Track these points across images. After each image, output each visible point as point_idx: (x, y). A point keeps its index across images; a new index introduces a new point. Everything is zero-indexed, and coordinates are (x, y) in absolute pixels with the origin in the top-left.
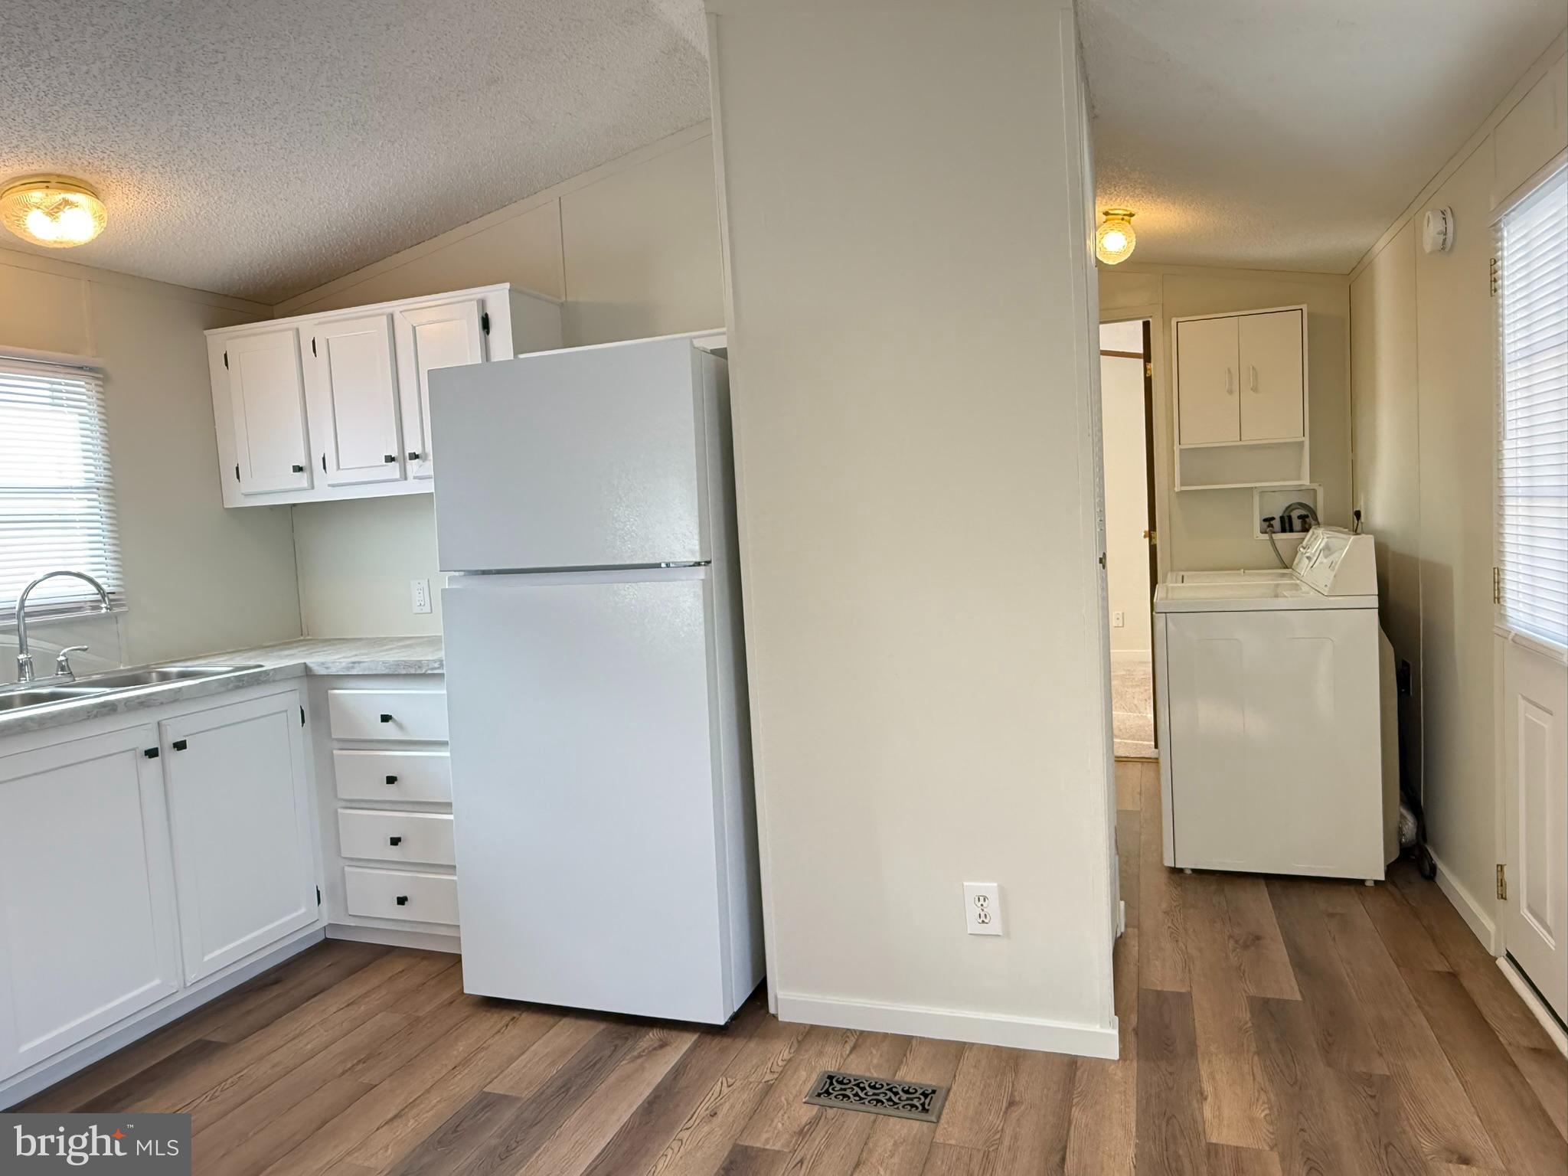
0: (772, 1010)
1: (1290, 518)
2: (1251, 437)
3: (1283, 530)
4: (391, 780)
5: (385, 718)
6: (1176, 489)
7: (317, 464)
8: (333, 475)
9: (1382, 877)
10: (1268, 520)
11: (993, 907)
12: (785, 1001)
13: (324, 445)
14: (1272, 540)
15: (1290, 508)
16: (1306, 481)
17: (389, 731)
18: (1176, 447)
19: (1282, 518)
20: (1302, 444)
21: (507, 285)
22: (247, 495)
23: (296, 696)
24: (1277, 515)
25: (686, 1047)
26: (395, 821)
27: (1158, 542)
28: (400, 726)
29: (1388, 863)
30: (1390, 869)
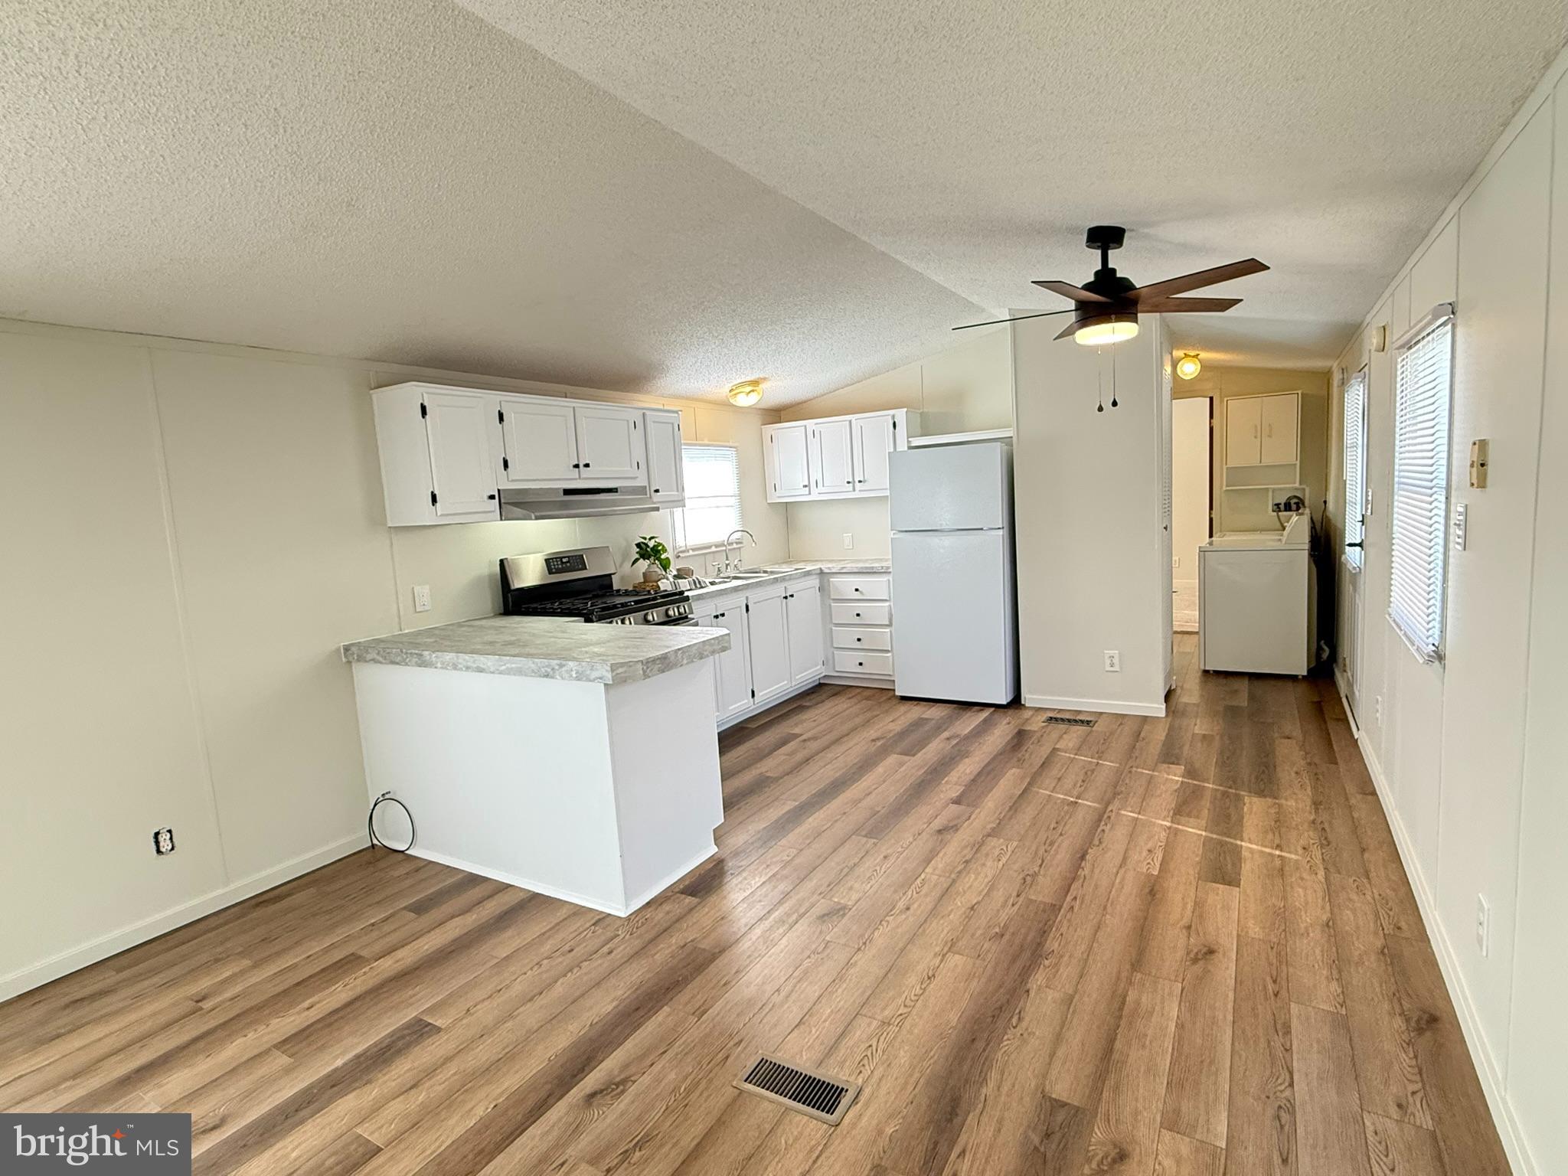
0: (1023, 702)
1: (1290, 503)
2: (1266, 461)
3: (1286, 510)
4: (858, 615)
5: (857, 590)
6: (1224, 488)
7: (813, 484)
8: (821, 489)
9: (1305, 673)
10: (1278, 505)
11: (1116, 661)
12: (1028, 698)
13: (816, 475)
14: (1278, 516)
15: (1289, 498)
16: (1297, 485)
17: (857, 595)
18: (1225, 467)
19: (1285, 504)
20: (1295, 465)
21: (905, 409)
22: (779, 497)
23: (818, 581)
24: (1282, 500)
25: (987, 714)
26: (858, 632)
27: (1213, 516)
28: (861, 593)
29: (1312, 666)
30: (1309, 671)
